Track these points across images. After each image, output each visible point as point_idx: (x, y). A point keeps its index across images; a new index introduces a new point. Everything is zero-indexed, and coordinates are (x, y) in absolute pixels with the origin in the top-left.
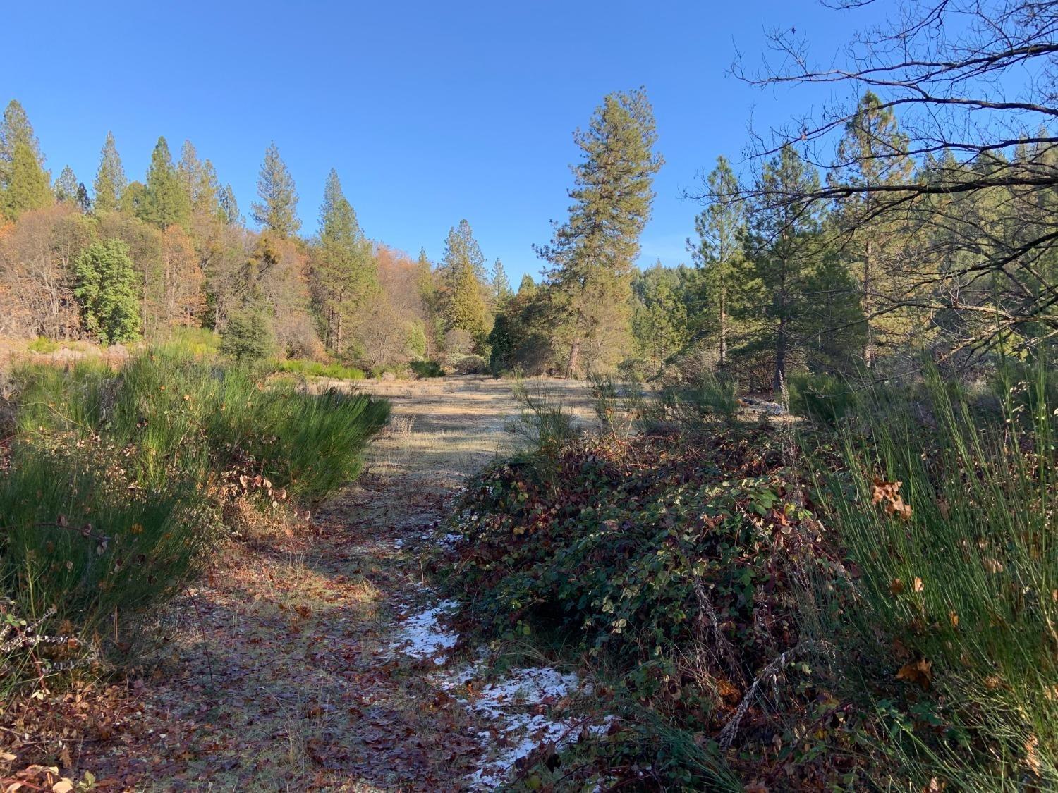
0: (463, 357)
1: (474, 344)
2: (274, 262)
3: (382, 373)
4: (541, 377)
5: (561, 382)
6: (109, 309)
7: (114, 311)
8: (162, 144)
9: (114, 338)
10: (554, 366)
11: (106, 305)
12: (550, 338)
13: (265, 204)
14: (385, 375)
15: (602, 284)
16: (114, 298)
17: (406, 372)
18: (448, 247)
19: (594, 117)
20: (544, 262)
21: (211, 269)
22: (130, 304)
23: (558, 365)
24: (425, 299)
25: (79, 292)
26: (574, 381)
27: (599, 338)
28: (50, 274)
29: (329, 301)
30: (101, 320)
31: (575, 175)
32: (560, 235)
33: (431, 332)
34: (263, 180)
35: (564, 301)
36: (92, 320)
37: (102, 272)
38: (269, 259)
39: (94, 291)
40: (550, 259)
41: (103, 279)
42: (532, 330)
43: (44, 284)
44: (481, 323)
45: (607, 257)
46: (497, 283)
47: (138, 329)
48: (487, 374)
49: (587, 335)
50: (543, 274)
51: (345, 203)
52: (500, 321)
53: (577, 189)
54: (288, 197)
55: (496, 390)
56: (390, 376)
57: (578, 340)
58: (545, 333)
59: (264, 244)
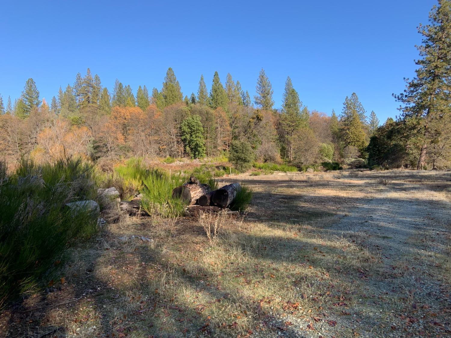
0: (353, 160)
1: (360, 154)
2: (260, 120)
3: (307, 168)
4: (400, 169)
5: (415, 172)
6: (194, 144)
7: (196, 144)
8: (216, 74)
9: (196, 156)
10: (408, 162)
11: (193, 143)
12: (405, 146)
13: (259, 96)
14: (308, 170)
15: (442, 111)
16: (195, 139)
17: (319, 168)
18: (345, 106)
19: (431, 12)
20: (401, 103)
21: (236, 125)
22: (201, 141)
23: (411, 161)
24: (334, 133)
25: (183, 138)
26: (424, 171)
27: (441, 144)
28: (174, 131)
29: (286, 136)
30: (192, 149)
31: (419, 50)
32: (410, 86)
33: (337, 149)
34: (258, 86)
35: (415, 123)
36: (188, 149)
37: (191, 129)
38: (259, 119)
39: (188, 136)
40: (404, 101)
41: (192, 132)
42: (394, 142)
43: (171, 135)
44: (363, 142)
45: (445, 94)
46: (372, 123)
47: (205, 152)
48: (366, 168)
49: (432, 142)
50: (400, 110)
51: (293, 91)
52: (373, 140)
53: (421, 59)
54: (269, 91)
55: (369, 177)
56: (311, 170)
57: (425, 146)
58: (402, 143)
59: (257, 112)
